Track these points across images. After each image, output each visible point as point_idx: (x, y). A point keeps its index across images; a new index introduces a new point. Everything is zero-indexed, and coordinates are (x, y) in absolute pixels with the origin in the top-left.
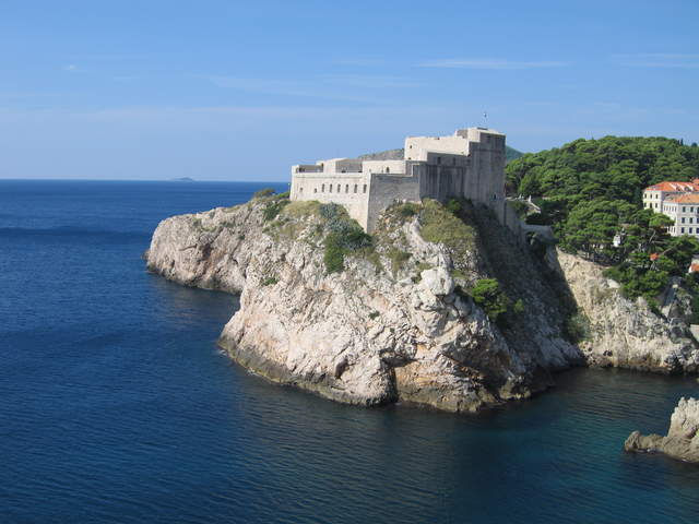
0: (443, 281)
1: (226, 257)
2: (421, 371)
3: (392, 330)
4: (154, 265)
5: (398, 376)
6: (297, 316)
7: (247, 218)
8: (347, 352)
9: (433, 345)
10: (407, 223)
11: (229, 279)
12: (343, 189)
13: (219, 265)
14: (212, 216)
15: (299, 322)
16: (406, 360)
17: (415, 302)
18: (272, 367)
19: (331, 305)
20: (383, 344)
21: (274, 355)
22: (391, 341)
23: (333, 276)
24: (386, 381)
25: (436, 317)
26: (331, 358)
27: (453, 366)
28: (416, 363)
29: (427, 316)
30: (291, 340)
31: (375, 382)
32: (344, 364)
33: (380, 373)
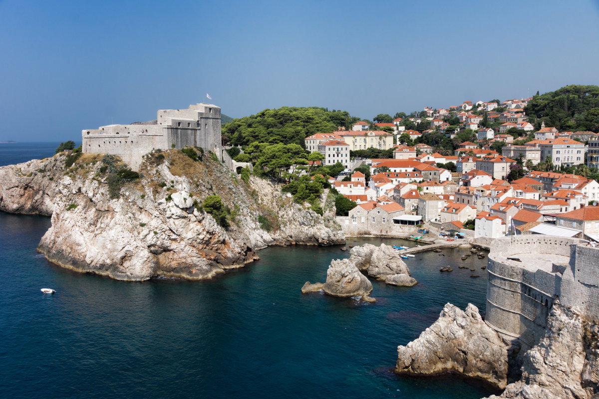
0: (185, 199)
1: (41, 192)
2: (176, 256)
3: (156, 233)
5: (161, 261)
6: (92, 228)
7: (54, 165)
8: (126, 249)
9: (182, 239)
10: (161, 165)
12: (118, 142)
15: (93, 232)
16: (165, 250)
17: (168, 214)
18: (75, 262)
19: (114, 219)
20: (150, 242)
21: (77, 255)
22: (155, 240)
23: (114, 200)
24: (153, 265)
25: (183, 222)
26: (115, 253)
27: (195, 252)
28: (172, 252)
29: (177, 222)
30: (89, 244)
31: (146, 267)
32: (125, 257)
33: (148, 260)
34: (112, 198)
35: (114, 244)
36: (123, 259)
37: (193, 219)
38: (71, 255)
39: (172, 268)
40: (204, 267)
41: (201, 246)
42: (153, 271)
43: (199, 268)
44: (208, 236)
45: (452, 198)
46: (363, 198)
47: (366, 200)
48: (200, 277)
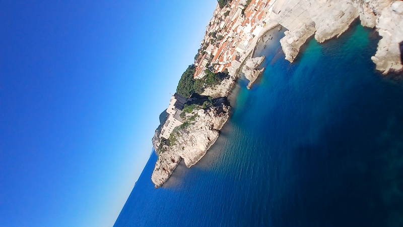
0: (202, 111)
1: (168, 165)
2: (216, 123)
3: (206, 125)
4: (160, 185)
5: (215, 128)
7: (162, 157)
8: (206, 136)
9: (213, 119)
10: (186, 115)
12: (172, 125)
13: (169, 168)
14: (157, 165)
16: (213, 126)
17: (203, 118)
19: (195, 136)
20: (208, 128)
21: (199, 153)
25: (208, 115)
26: (206, 140)
27: (218, 117)
30: (198, 148)
31: (215, 133)
32: (208, 138)
33: (213, 131)
34: (188, 134)
35: (203, 140)
37: (208, 112)
39: (219, 126)
41: (217, 114)
42: (217, 131)
43: (224, 118)
44: (216, 111)
48: (227, 119)
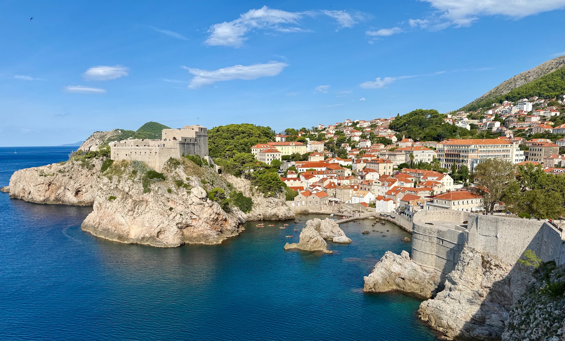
0: (202, 192)
2: (195, 230)
3: (181, 215)
4: (14, 195)
5: (185, 233)
6: (131, 213)
8: (160, 226)
9: (200, 219)
10: (178, 169)
11: (66, 199)
12: (143, 154)
13: (58, 192)
14: (50, 168)
15: (132, 215)
16: (188, 226)
18: (120, 237)
19: (148, 206)
20: (178, 221)
21: (121, 231)
22: (181, 219)
23: (147, 193)
24: (181, 236)
25: (200, 207)
26: (153, 230)
27: (209, 226)
28: (193, 227)
29: (196, 207)
30: (130, 224)
31: (176, 237)
32: (160, 232)
33: (177, 233)
34: (145, 192)
35: (151, 224)
36: (159, 233)
37: (207, 205)
38: (116, 232)
39: (194, 238)
40: (216, 237)
41: (212, 223)
42: (182, 240)
43: (212, 237)
44: (217, 216)
45: (356, 187)
46: (301, 188)
47: (303, 189)
48: (215, 243)
